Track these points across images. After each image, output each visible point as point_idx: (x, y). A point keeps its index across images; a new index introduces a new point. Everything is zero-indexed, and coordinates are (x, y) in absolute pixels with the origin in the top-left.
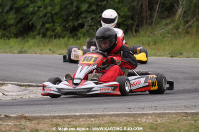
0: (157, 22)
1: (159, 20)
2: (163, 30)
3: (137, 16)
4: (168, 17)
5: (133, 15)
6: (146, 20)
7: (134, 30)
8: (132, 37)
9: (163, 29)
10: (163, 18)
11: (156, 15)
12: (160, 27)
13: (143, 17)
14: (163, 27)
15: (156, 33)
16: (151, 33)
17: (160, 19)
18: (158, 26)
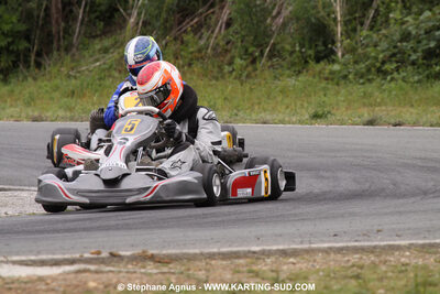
0: (81, 46)
1: (87, 41)
2: (98, 64)
3: (38, 32)
4: (104, 33)
5: (28, 30)
6: (59, 40)
7: (32, 63)
8: (30, 79)
9: (97, 60)
10: (94, 37)
11: (77, 30)
12: (91, 56)
13: (50, 34)
14: (98, 56)
15: (84, 68)
16: (72, 69)
17: (89, 38)
18: (86, 53)
